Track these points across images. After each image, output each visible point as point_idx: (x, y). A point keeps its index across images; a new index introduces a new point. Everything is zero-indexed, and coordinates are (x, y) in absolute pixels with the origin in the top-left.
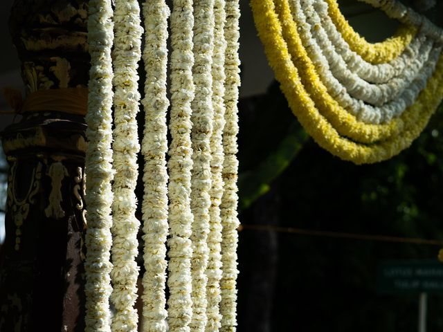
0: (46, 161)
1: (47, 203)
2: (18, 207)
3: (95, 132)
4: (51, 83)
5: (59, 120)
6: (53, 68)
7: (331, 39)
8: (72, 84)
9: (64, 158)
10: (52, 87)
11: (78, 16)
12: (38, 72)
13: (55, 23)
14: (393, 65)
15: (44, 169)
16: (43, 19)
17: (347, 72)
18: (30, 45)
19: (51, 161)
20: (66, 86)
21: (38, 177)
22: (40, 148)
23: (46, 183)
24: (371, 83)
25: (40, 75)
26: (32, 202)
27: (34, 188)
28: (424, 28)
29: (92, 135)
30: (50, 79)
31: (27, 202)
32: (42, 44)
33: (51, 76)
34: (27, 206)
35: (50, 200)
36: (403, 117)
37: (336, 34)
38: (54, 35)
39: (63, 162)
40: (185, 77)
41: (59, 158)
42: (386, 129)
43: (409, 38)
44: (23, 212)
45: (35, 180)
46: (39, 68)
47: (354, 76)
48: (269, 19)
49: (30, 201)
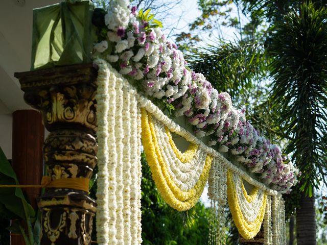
0: (68, 212)
1: (69, 231)
2: (52, 233)
3: (102, 201)
4: (68, 175)
5: (74, 193)
6: (70, 169)
7: (170, 152)
8: (78, 176)
9: (77, 210)
10: (68, 177)
11: (83, 147)
12: (62, 170)
13: (73, 149)
14: (190, 163)
15: (67, 215)
16: (67, 147)
17: (175, 168)
18: (58, 158)
19: (71, 212)
20: (75, 177)
21: (65, 219)
22: (65, 206)
23: (68, 222)
24: (183, 172)
25: (63, 171)
26: (61, 231)
27: (62, 224)
28: (200, 146)
29: (101, 202)
30: (68, 173)
31: (58, 230)
32: (65, 158)
33: (69, 172)
34: (58, 233)
35: (70, 229)
36: (195, 188)
37: (172, 150)
38: (72, 155)
39: (77, 212)
40: (128, 174)
41: (75, 211)
42: (190, 193)
43: (196, 150)
44: (56, 235)
45: (62, 220)
46: (62, 168)
47: (178, 170)
48: (150, 145)
49: (60, 230)
